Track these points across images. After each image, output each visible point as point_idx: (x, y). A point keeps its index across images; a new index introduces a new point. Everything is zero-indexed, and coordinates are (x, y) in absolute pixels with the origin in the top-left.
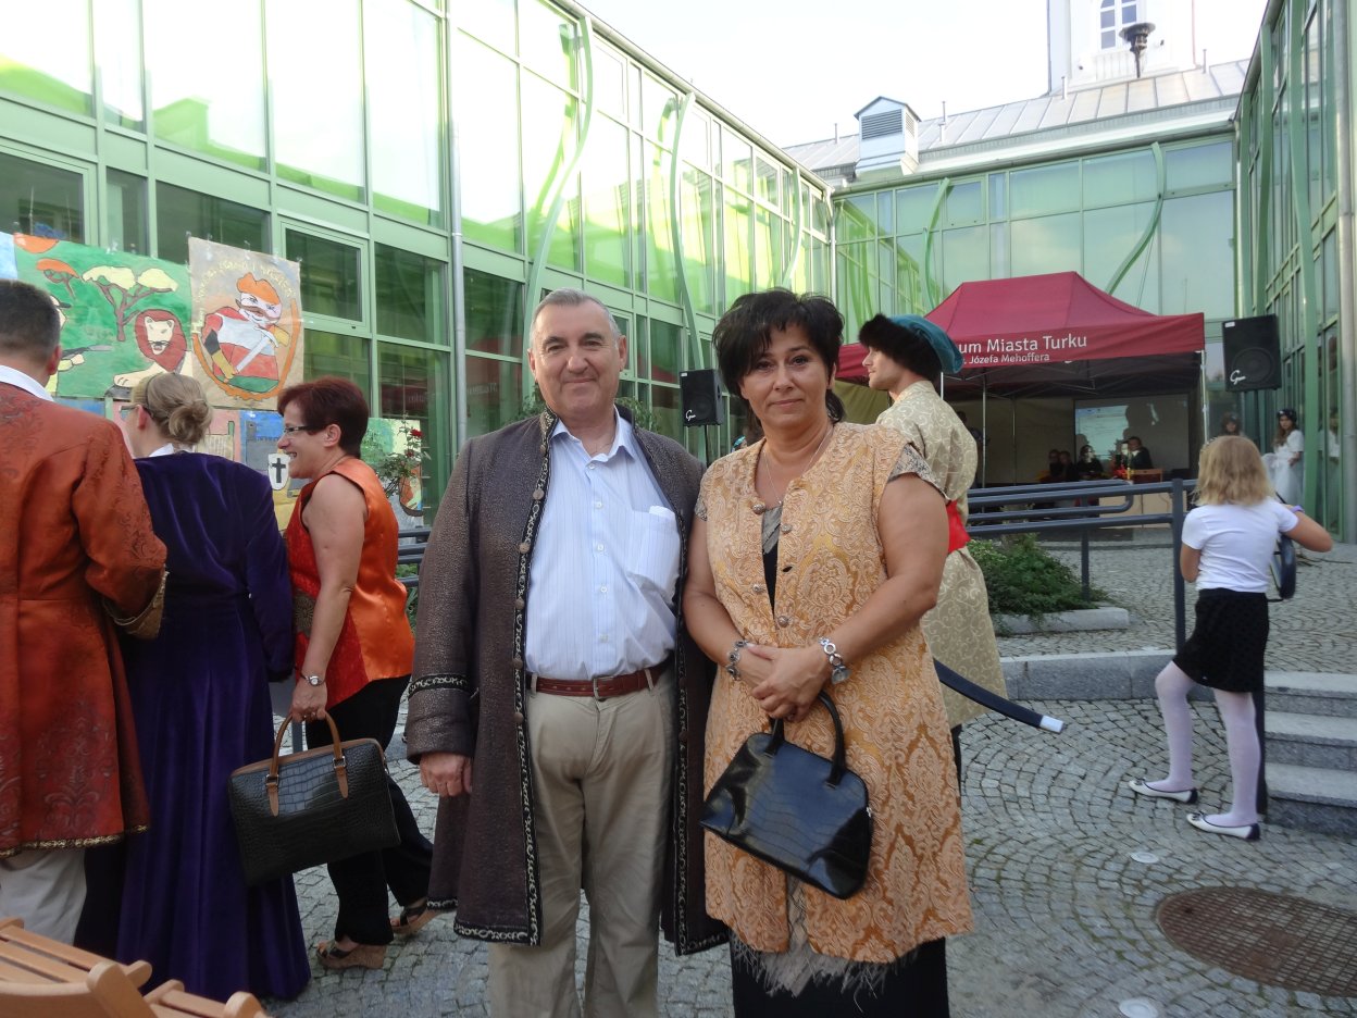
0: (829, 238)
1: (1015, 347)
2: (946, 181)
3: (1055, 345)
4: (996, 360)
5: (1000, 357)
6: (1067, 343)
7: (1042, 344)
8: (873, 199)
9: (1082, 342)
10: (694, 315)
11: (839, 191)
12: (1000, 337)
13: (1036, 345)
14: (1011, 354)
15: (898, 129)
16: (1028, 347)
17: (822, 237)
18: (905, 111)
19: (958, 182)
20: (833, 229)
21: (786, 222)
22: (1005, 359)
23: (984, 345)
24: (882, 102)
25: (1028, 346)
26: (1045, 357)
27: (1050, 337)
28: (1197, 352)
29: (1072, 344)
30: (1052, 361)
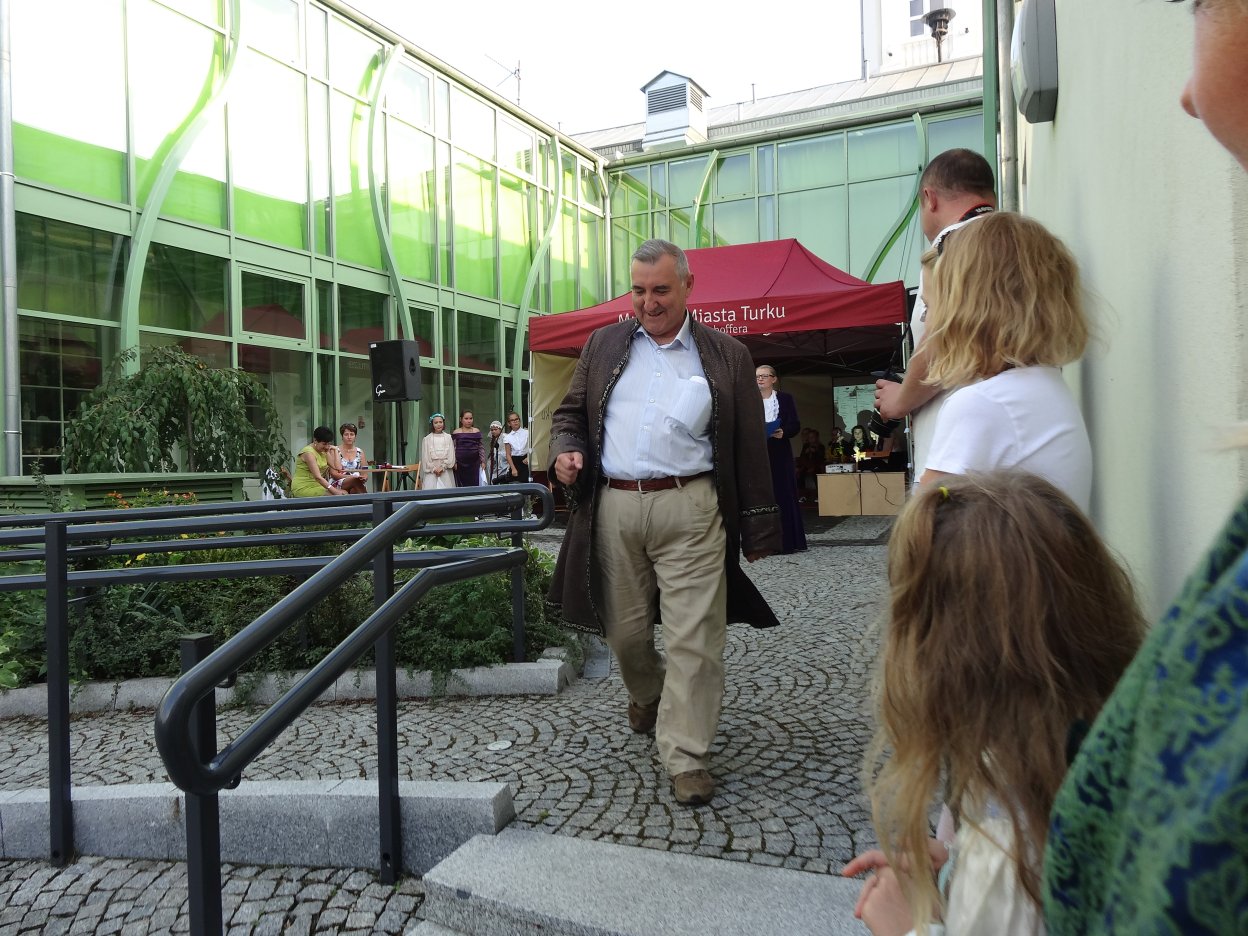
0: (604, 211)
1: (713, 318)
2: (715, 154)
3: (754, 316)
6: (765, 313)
7: (740, 313)
8: (646, 171)
9: (780, 313)
10: (400, 283)
11: (613, 164)
12: (697, 307)
13: (734, 316)
15: (683, 104)
16: (726, 318)
17: (598, 211)
18: (689, 85)
19: (727, 154)
20: (608, 201)
21: (545, 192)
24: (668, 76)
25: (726, 316)
26: (742, 329)
27: (748, 307)
28: (898, 324)
29: (770, 315)
30: (751, 333)
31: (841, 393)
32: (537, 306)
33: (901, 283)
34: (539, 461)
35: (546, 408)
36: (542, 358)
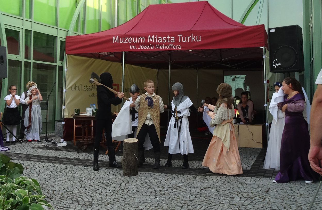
1: (163, 40)
3: (184, 40)
4: (153, 48)
6: (190, 39)
7: (177, 39)
9: (198, 39)
12: (154, 34)
13: (174, 39)
14: (161, 44)
16: (170, 40)
22: (157, 47)
23: (147, 38)
26: (178, 47)
27: (182, 35)
28: (261, 47)
29: (193, 40)
30: (183, 49)
31: (228, 79)
32: (78, 30)
33: (263, 25)
34: (69, 113)
35: (73, 85)
36: (72, 58)
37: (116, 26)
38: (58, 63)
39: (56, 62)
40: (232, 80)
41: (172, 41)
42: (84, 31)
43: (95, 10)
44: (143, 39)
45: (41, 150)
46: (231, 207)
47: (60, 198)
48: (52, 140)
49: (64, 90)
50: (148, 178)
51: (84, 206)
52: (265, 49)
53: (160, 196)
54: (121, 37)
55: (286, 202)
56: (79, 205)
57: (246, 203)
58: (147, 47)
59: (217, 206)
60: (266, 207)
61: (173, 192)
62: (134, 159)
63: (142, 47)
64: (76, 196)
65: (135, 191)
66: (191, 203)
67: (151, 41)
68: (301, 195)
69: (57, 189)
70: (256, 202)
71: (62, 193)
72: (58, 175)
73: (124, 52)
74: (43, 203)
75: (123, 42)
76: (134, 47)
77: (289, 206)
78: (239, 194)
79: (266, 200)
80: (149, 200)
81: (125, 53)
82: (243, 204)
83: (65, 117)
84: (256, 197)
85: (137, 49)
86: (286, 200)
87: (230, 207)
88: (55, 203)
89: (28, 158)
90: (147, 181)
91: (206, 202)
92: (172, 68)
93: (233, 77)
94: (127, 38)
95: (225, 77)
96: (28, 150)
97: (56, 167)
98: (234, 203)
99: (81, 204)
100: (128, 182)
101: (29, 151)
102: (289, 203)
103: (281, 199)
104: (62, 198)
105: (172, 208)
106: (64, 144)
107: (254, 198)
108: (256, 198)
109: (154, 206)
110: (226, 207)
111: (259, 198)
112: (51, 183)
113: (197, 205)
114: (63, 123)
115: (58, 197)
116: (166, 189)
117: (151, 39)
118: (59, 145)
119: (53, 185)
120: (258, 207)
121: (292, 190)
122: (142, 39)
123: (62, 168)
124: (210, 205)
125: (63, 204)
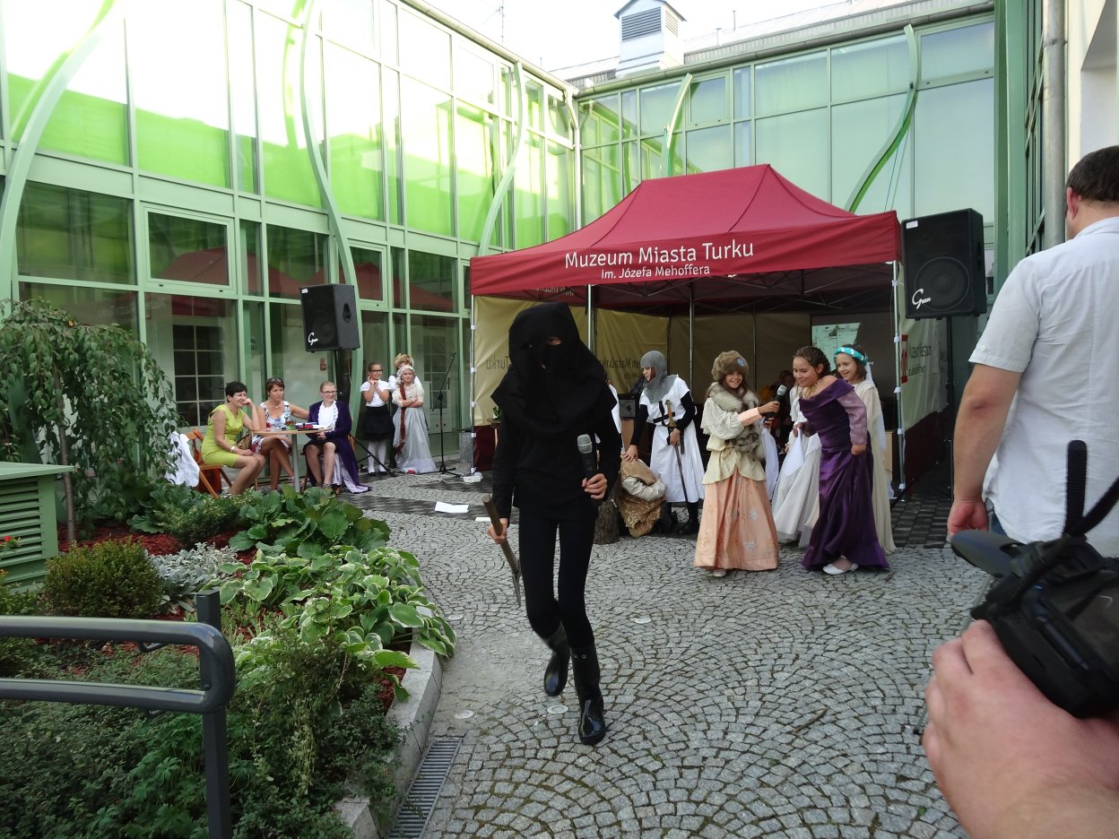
0: (573, 143)
1: (670, 257)
2: (689, 78)
3: (717, 254)
4: (649, 274)
5: (654, 270)
6: (730, 251)
7: (701, 251)
8: (616, 100)
9: (748, 251)
10: (338, 221)
11: (582, 93)
12: (653, 244)
13: (694, 254)
14: (666, 266)
15: (657, 28)
16: (685, 257)
17: (568, 143)
18: (664, 8)
19: (702, 78)
20: (578, 132)
21: (508, 123)
22: (659, 272)
23: (636, 254)
25: (685, 254)
26: (703, 270)
27: (711, 244)
28: (888, 263)
29: (736, 253)
30: (713, 274)
31: (820, 334)
32: (499, 243)
33: (894, 213)
34: (483, 415)
35: (491, 356)
36: (486, 302)
37: (579, 228)
38: (462, 314)
39: (457, 312)
40: (830, 335)
41: (691, 257)
42: (512, 244)
43: (535, 196)
44: (628, 257)
45: (431, 491)
46: (807, 611)
47: (460, 589)
48: (454, 469)
49: (472, 370)
50: (639, 547)
51: (504, 606)
52: (898, 265)
53: (659, 586)
54: (582, 253)
55: (927, 603)
56: (495, 603)
57: (840, 604)
58: (638, 274)
59: (777, 609)
60: (883, 613)
61: (686, 577)
62: (611, 509)
63: (627, 275)
64: (492, 585)
65: (611, 575)
66: (723, 601)
67: (646, 259)
68: (965, 587)
69: (455, 570)
70: (861, 602)
71: (465, 579)
72: (459, 541)
73: (589, 286)
74: (417, 602)
75: (586, 264)
76: (610, 274)
77: (934, 610)
78: (828, 582)
79: (884, 597)
80: (637, 595)
81: (592, 287)
82: (832, 606)
83: (476, 424)
84: (863, 590)
85: (617, 277)
86: (929, 598)
87: (804, 612)
88: (449, 600)
89: (405, 506)
90: (637, 554)
91: (755, 599)
92: (697, 314)
93: (832, 327)
94: (595, 256)
95: (814, 328)
96: (407, 490)
97: (456, 526)
98: (813, 603)
99: (498, 601)
100: (598, 556)
101: (407, 492)
102: (934, 605)
103: (919, 595)
104: (463, 590)
105: (682, 612)
106: (477, 477)
107: (858, 593)
108: (863, 593)
109: (645, 607)
110: (795, 610)
111: (870, 592)
112: (445, 559)
113: (734, 607)
114: (473, 435)
115: (455, 586)
116: (673, 571)
117: (644, 257)
118: (467, 480)
119: (449, 562)
120: (865, 611)
121: (946, 576)
122: (626, 255)
123: (469, 527)
124: (761, 607)
125: (464, 603)
